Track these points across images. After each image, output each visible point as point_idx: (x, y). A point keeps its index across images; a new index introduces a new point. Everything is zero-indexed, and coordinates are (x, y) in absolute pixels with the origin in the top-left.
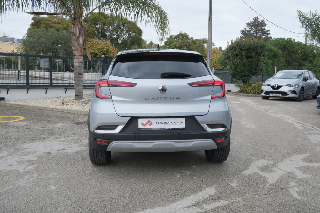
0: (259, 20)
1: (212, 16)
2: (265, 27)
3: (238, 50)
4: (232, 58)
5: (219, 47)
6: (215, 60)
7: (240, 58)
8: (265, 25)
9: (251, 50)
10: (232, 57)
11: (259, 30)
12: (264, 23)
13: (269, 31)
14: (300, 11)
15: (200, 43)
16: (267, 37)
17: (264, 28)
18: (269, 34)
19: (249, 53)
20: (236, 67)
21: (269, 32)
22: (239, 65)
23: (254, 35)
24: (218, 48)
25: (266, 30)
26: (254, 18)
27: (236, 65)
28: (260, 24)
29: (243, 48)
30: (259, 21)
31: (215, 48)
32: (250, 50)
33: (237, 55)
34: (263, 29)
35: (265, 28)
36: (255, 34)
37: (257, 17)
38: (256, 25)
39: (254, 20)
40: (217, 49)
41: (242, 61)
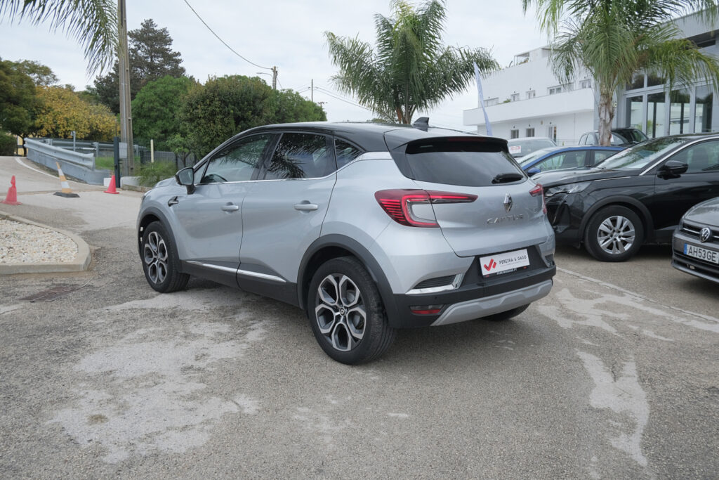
0: (155, 29)
1: (125, 17)
2: (170, 45)
3: (217, 103)
4: (203, 121)
5: (67, 85)
6: (65, 116)
7: (222, 121)
8: (171, 40)
9: (243, 103)
10: (204, 118)
11: (157, 51)
12: (166, 36)
13: (179, 54)
14: (332, 34)
15: (19, 72)
16: (176, 67)
17: (167, 47)
18: (179, 61)
19: (240, 110)
20: (213, 139)
21: (179, 58)
22: (218, 136)
23: (147, 62)
24: (65, 87)
25: (173, 51)
26: (143, 22)
27: (212, 136)
28: (159, 38)
29: (228, 99)
30: (156, 31)
31: (55, 86)
32: (241, 105)
33: (213, 114)
34: (167, 50)
35: (171, 47)
36: (149, 60)
37: (151, 20)
38: (150, 39)
39: (144, 26)
40: (60, 88)
41: (227, 126)
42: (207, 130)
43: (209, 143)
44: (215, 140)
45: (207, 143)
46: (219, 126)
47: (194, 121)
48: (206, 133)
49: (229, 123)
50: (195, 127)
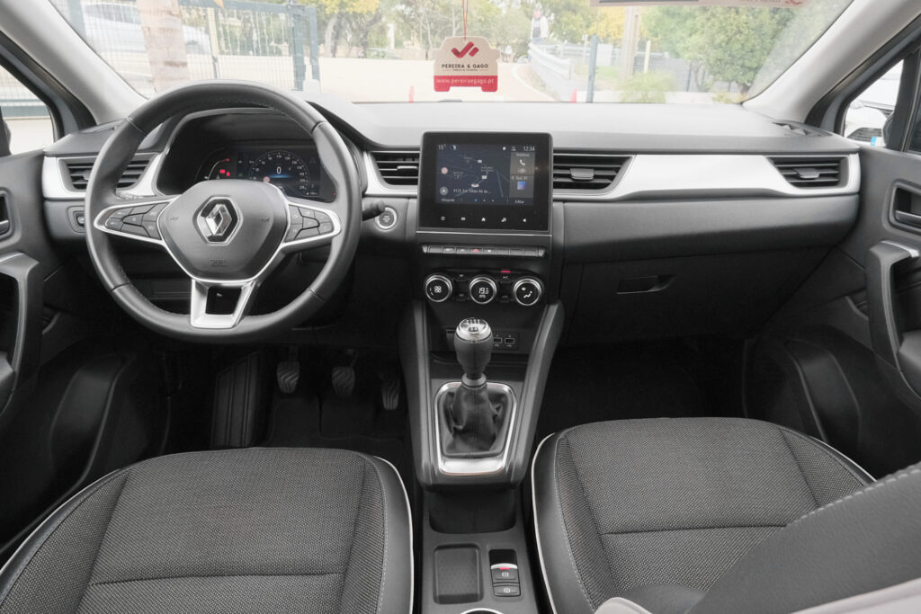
42: (724, 24)
43: (723, 44)
44: (733, 39)
45: (720, 46)
46: (744, 17)
47: (708, 10)
48: (722, 29)
49: (760, 12)
50: (708, 19)
